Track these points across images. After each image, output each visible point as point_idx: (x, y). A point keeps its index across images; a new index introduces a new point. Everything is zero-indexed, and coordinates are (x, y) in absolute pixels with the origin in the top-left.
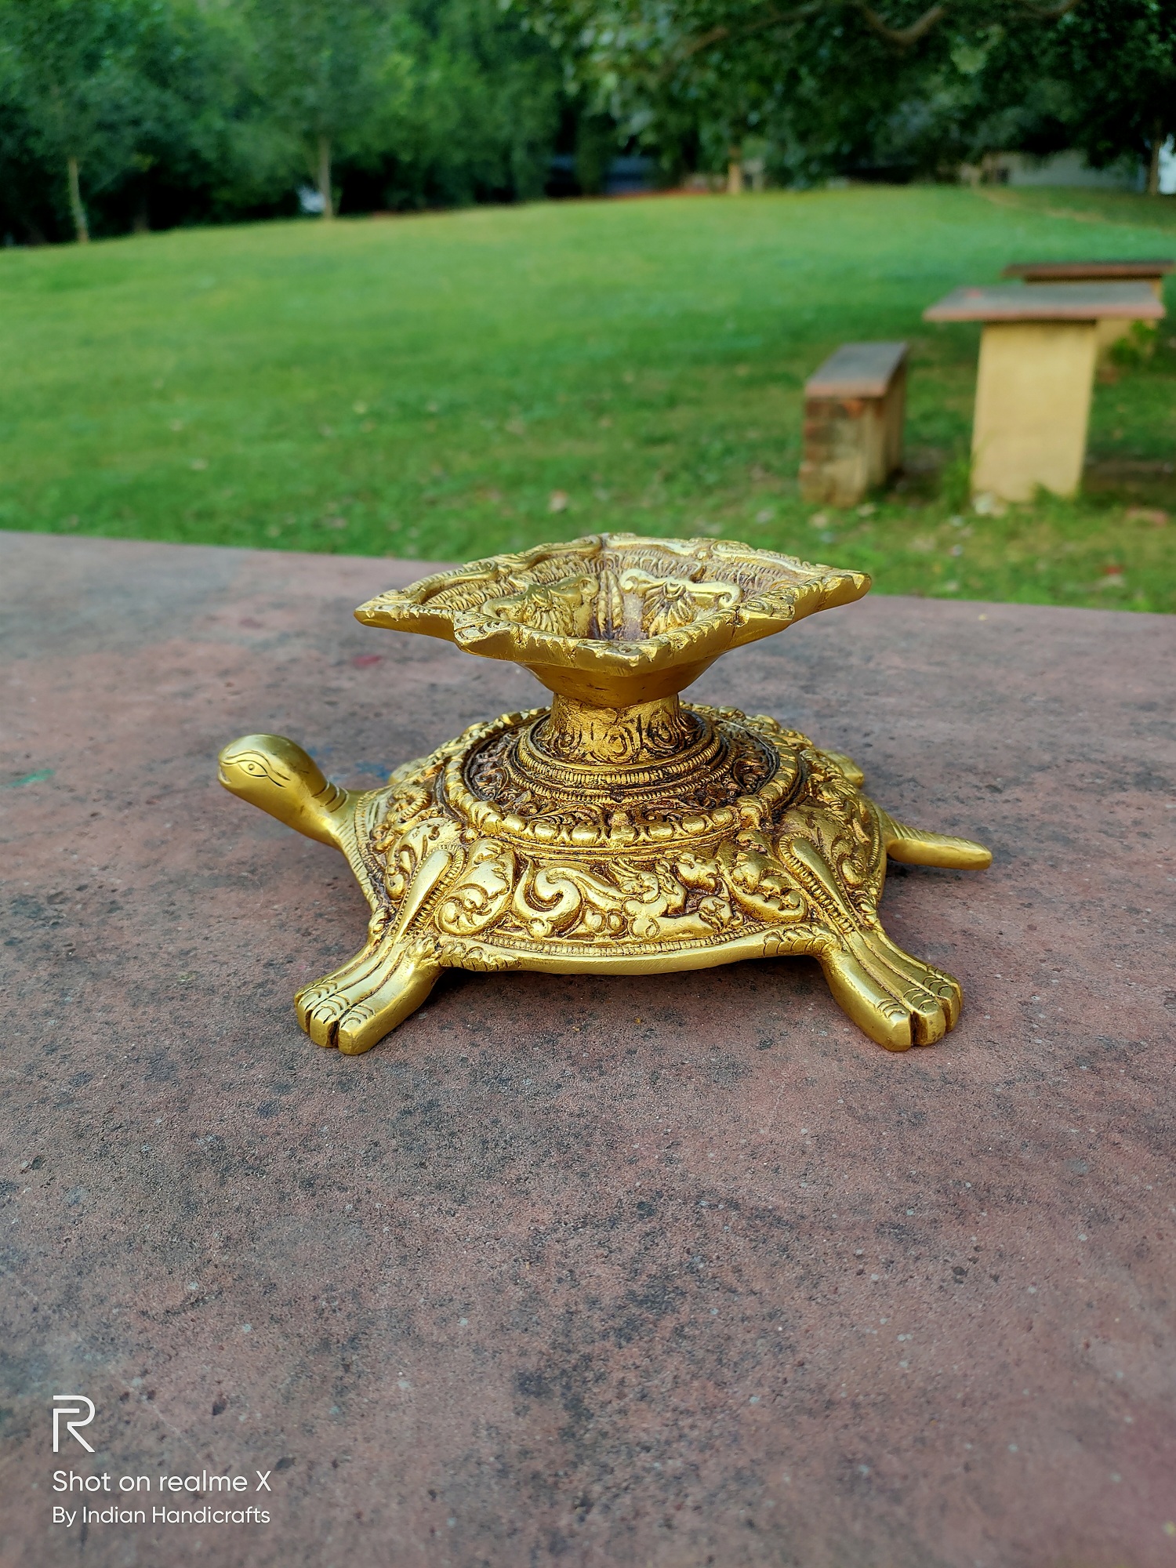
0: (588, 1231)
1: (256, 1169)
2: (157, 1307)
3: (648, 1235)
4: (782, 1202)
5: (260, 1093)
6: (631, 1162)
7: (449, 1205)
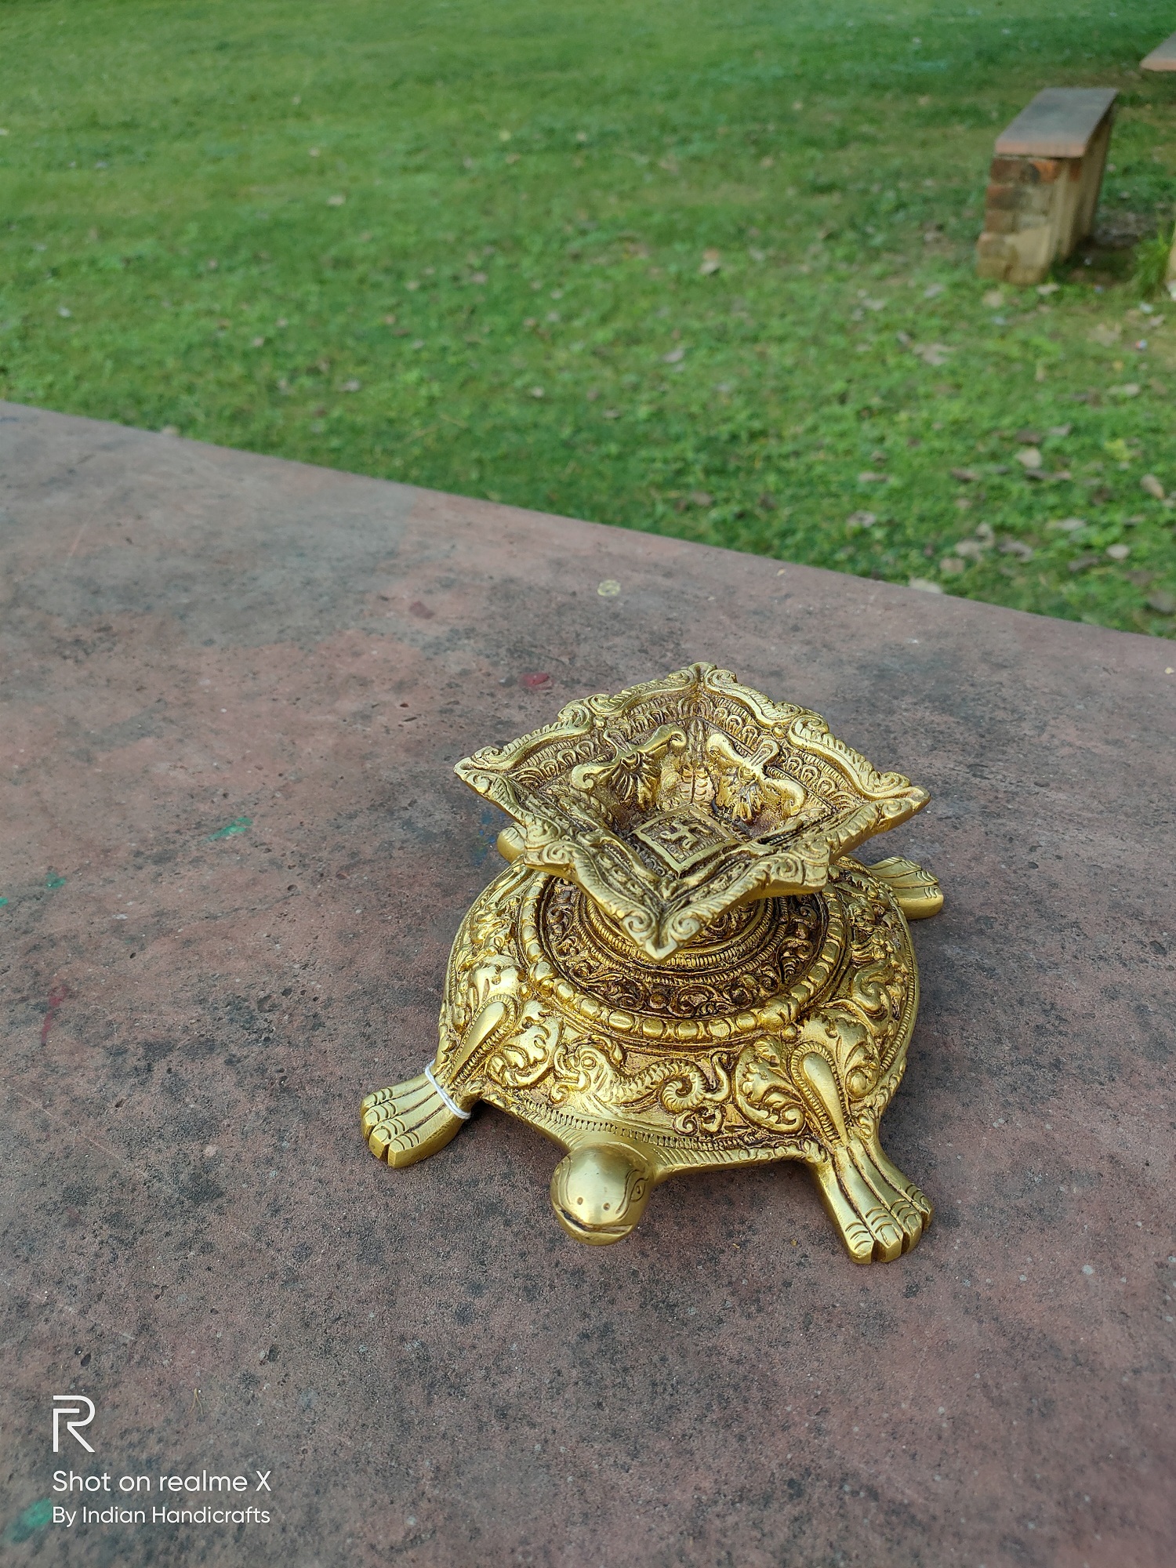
0: (743, 1507)
1: (457, 1389)
2: (383, 1542)
3: (796, 1519)
4: (916, 1496)
5: (456, 1291)
6: (784, 1428)
7: (623, 1458)
